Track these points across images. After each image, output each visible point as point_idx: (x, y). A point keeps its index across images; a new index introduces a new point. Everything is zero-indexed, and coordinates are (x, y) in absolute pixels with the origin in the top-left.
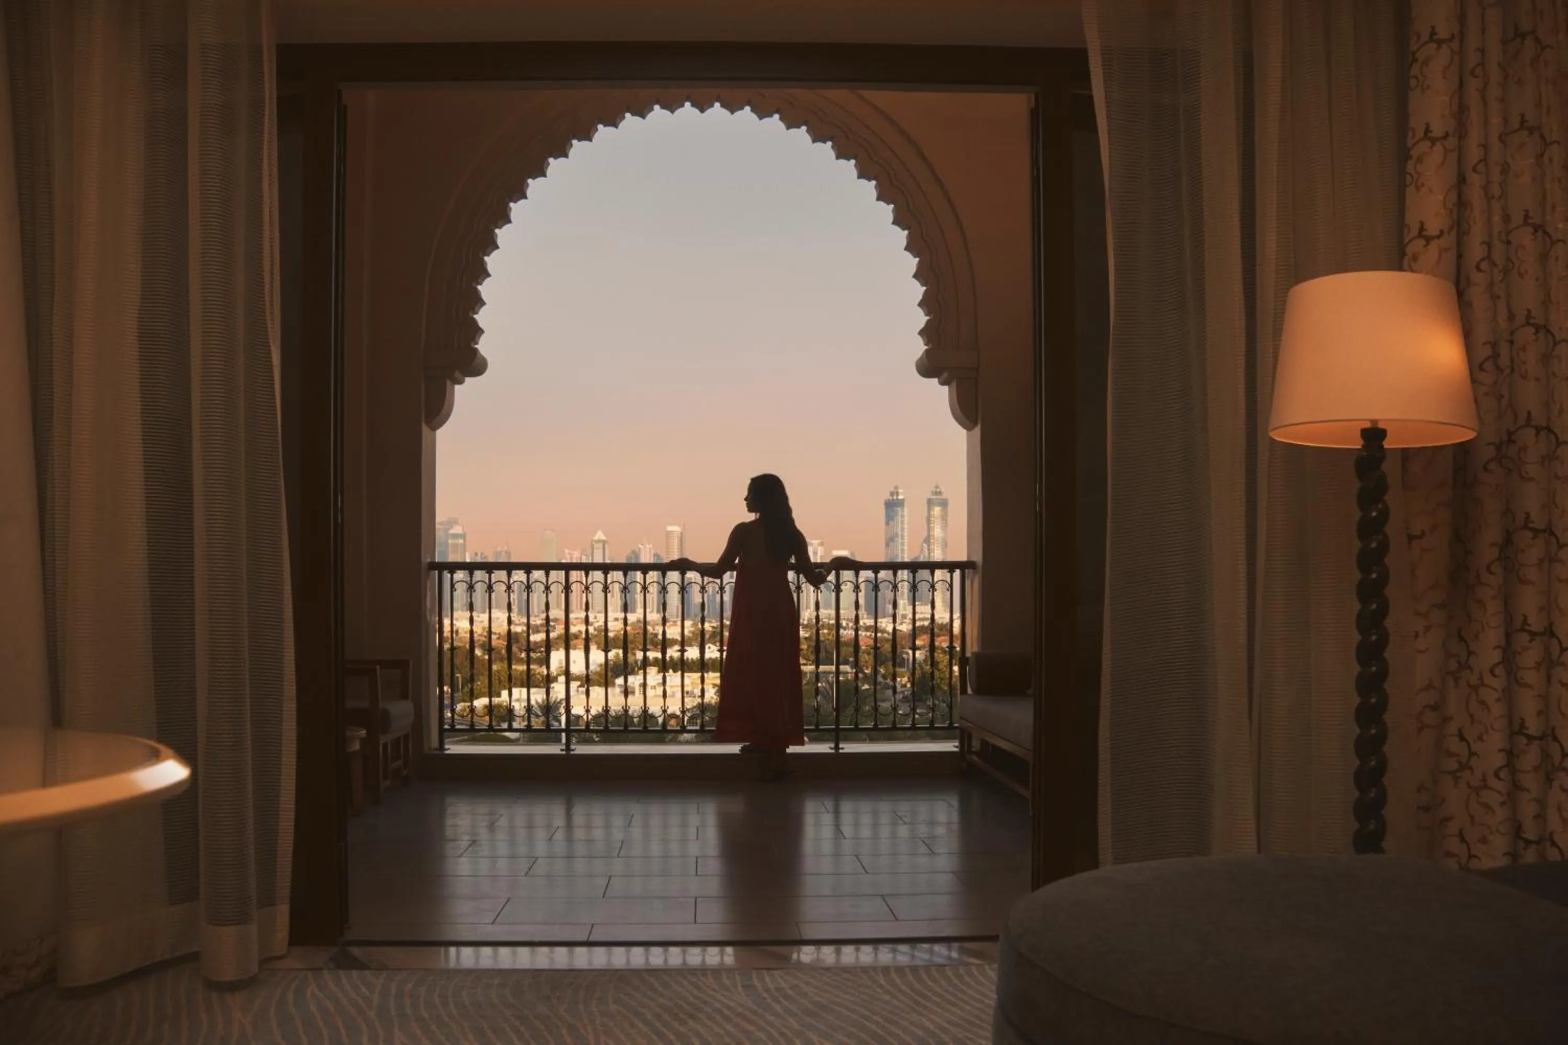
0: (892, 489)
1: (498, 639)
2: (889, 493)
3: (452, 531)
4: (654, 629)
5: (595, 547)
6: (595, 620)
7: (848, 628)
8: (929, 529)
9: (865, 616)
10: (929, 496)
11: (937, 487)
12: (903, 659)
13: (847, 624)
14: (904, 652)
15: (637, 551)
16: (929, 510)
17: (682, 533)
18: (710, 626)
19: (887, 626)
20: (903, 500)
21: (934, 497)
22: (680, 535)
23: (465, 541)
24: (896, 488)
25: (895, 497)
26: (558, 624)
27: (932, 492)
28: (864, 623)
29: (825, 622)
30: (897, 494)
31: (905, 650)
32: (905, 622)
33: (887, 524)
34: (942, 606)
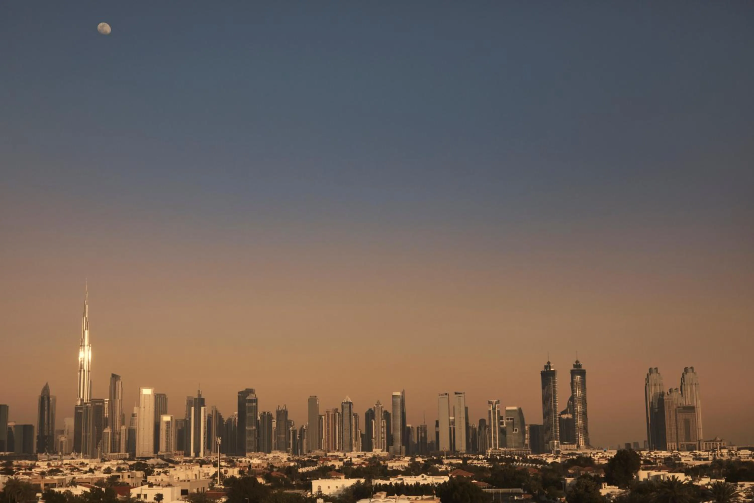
0: (546, 364)
1: (278, 471)
2: (544, 367)
3: (248, 398)
4: (384, 463)
5: (344, 407)
6: (345, 457)
7: (519, 460)
8: (573, 391)
9: (530, 453)
10: (572, 368)
11: (577, 362)
12: (561, 484)
13: (518, 458)
14: (561, 479)
15: (373, 409)
16: (572, 378)
17: (402, 396)
18: (423, 461)
19: (546, 459)
20: (554, 371)
21: (576, 369)
22: (401, 398)
23: (257, 404)
24: (549, 363)
25: (548, 369)
26: (319, 460)
27: (574, 365)
28: (530, 457)
29: (503, 456)
30: (550, 367)
31: (561, 477)
32: (559, 457)
33: (543, 388)
34: (585, 444)
